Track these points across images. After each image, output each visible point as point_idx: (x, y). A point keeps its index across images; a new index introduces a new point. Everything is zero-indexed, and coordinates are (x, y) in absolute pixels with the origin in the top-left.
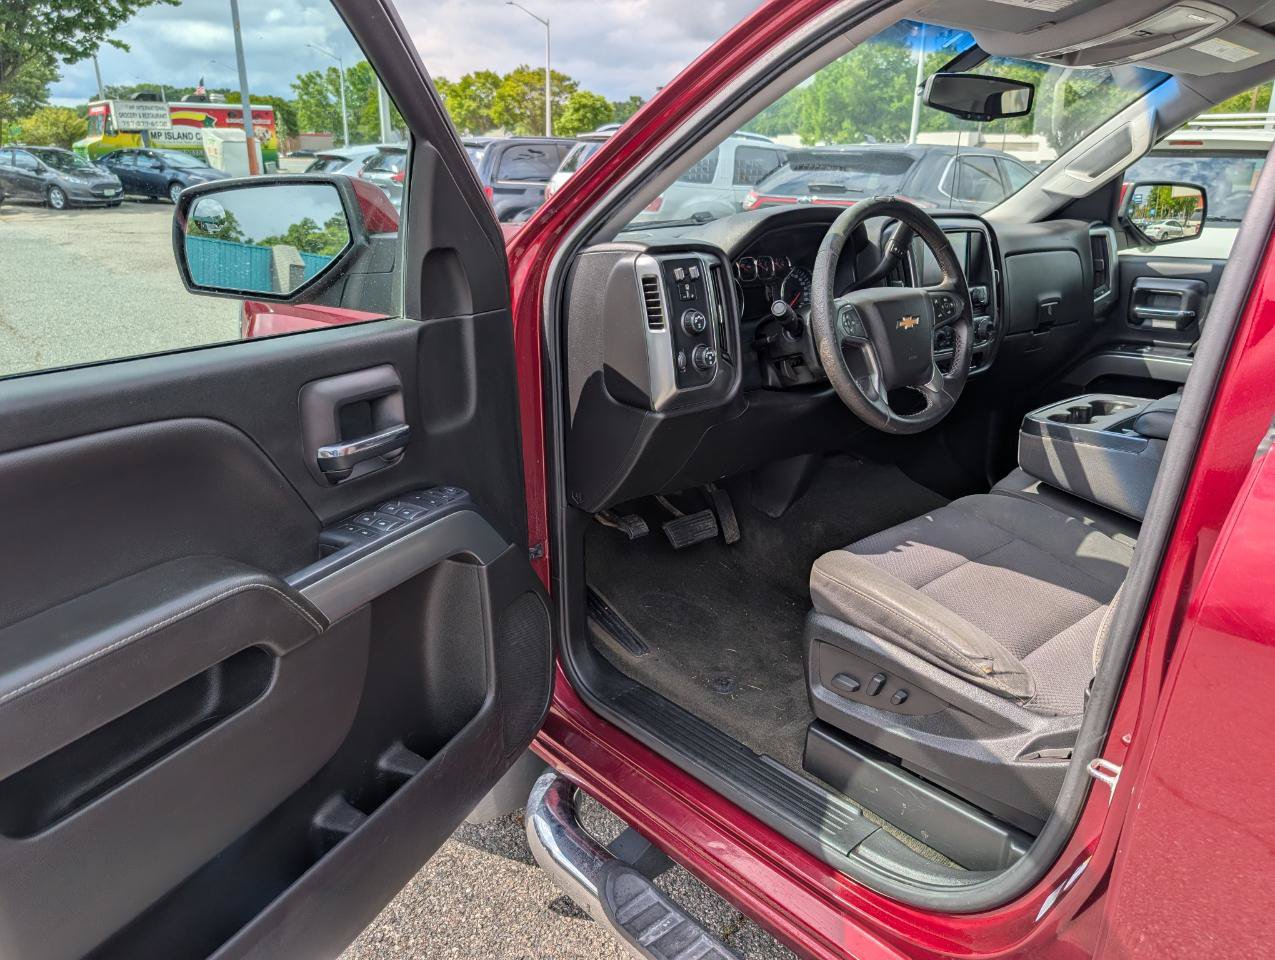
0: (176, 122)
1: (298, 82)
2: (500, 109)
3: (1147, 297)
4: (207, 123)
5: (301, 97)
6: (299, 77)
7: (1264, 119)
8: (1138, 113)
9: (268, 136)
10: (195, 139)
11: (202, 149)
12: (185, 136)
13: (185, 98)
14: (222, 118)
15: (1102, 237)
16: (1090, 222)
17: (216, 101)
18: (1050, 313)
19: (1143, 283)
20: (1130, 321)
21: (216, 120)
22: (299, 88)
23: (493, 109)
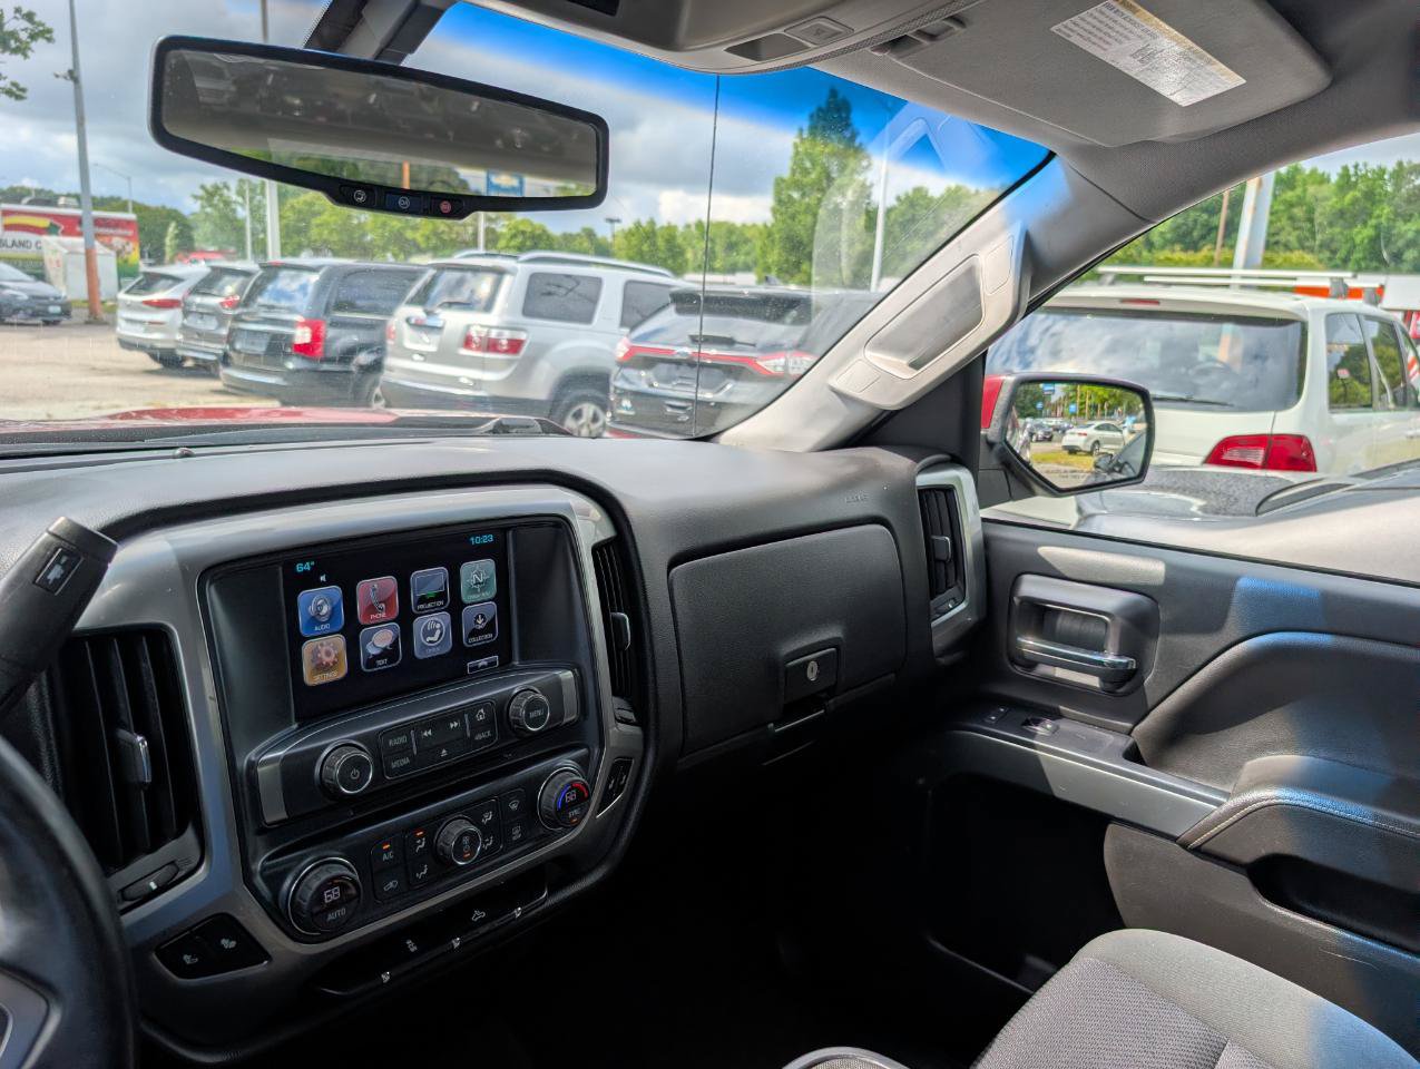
0: (8, 227)
1: (201, 193)
2: (427, 233)
3: (1041, 615)
4: (50, 230)
5: (203, 207)
6: (203, 187)
7: (1229, 277)
8: (991, 237)
9: (128, 248)
10: (34, 248)
11: (42, 260)
12: (22, 244)
13: (26, 200)
14: (70, 226)
15: (947, 491)
16: (917, 461)
17: (66, 206)
18: (812, 676)
19: (1032, 587)
20: (1013, 662)
21: (63, 227)
22: (201, 198)
23: (421, 232)
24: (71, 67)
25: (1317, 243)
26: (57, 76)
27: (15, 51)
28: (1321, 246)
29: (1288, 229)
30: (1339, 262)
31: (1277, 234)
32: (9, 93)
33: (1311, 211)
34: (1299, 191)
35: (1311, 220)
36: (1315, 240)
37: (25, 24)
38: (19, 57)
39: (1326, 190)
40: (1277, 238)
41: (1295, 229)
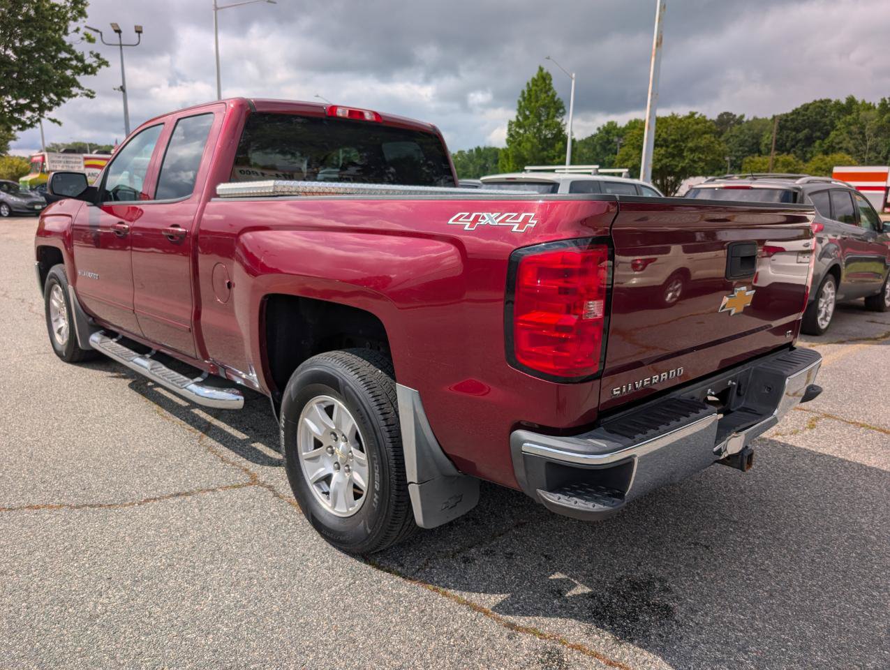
0: (87, 166)
24: (121, 84)
25: (868, 147)
26: (115, 89)
27: (91, 73)
28: (870, 149)
29: (848, 139)
30: (881, 159)
31: (841, 142)
32: (87, 95)
33: (863, 127)
34: (854, 115)
35: (862, 133)
36: (866, 145)
37: (95, 59)
38: (93, 75)
39: (872, 114)
40: (841, 145)
41: (851, 139)
